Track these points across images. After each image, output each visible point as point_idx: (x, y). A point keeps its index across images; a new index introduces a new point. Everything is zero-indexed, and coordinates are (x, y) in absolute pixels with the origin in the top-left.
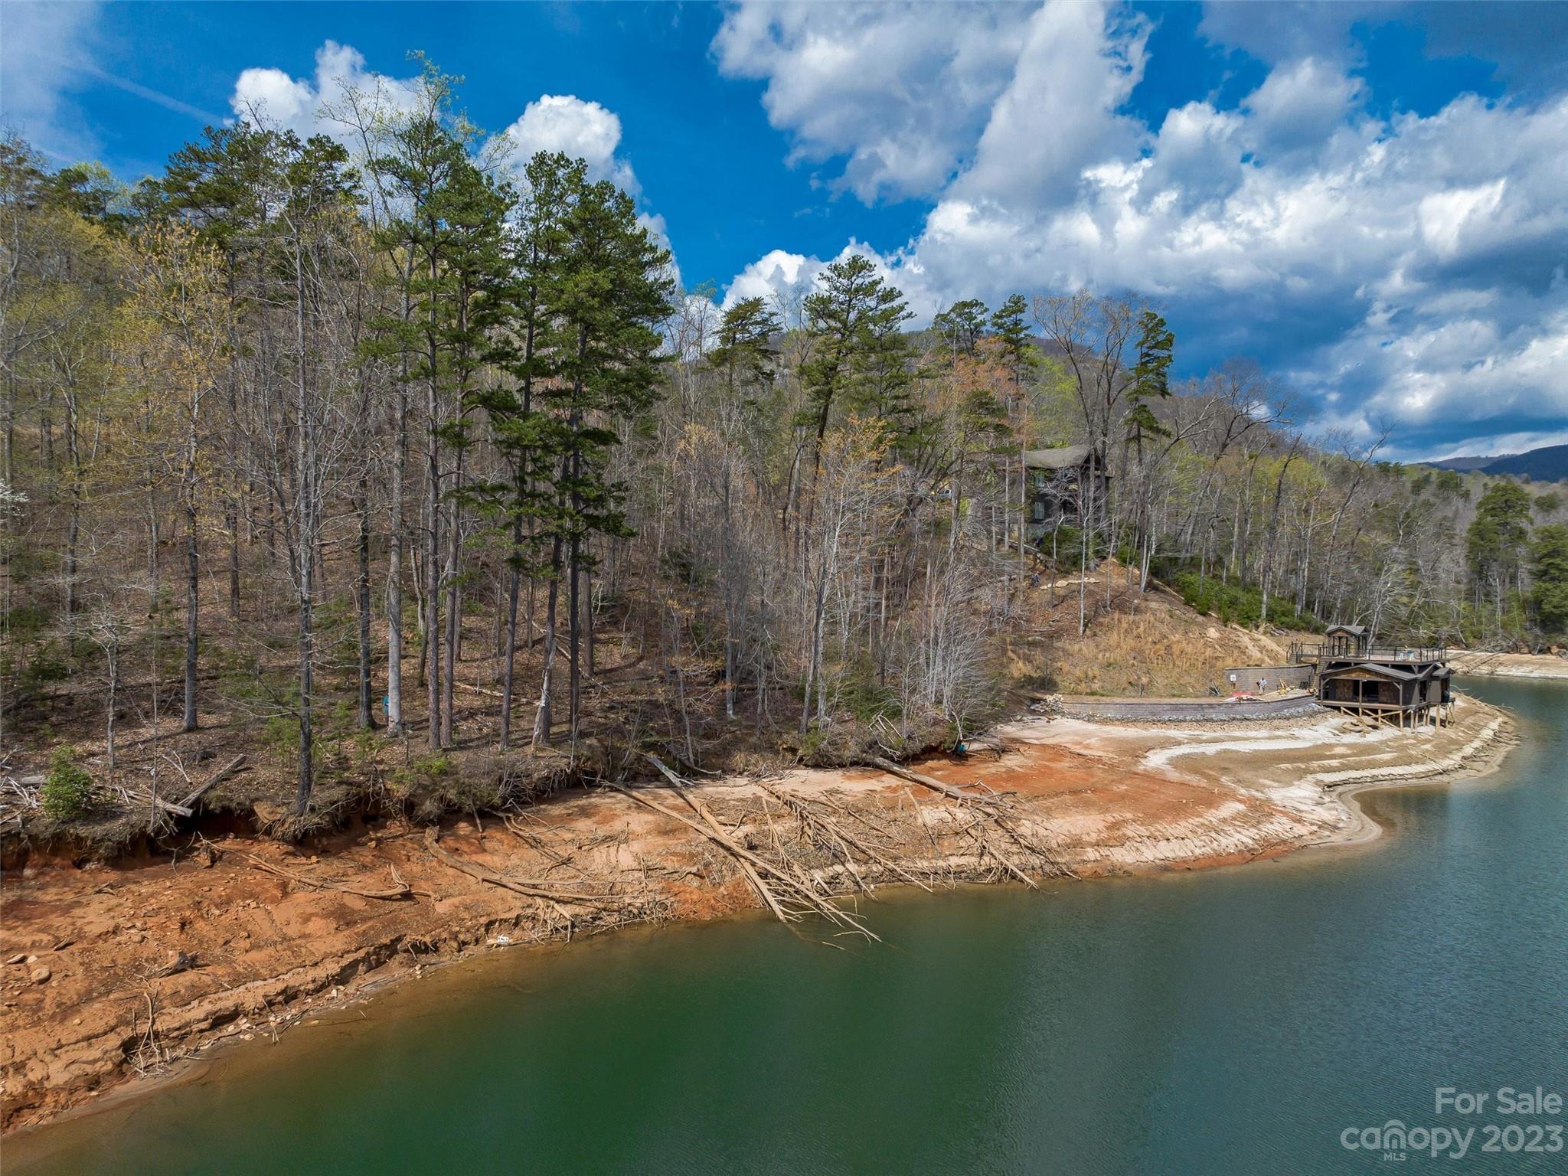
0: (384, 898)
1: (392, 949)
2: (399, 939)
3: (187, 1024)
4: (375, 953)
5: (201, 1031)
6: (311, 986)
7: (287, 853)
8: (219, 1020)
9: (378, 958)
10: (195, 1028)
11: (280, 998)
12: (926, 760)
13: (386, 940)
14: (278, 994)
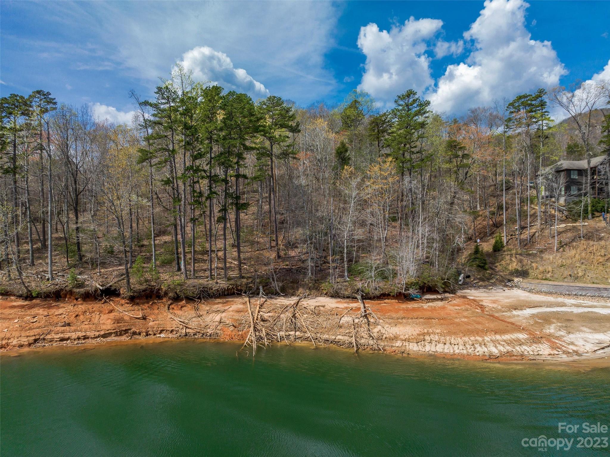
0: (136, 318)
1: (126, 331)
2: (130, 329)
3: (53, 338)
4: (119, 331)
5: (57, 341)
6: (93, 336)
7: (126, 303)
8: (62, 340)
9: (120, 333)
10: (55, 340)
11: (82, 338)
12: (385, 299)
13: (124, 329)
14: (82, 336)
